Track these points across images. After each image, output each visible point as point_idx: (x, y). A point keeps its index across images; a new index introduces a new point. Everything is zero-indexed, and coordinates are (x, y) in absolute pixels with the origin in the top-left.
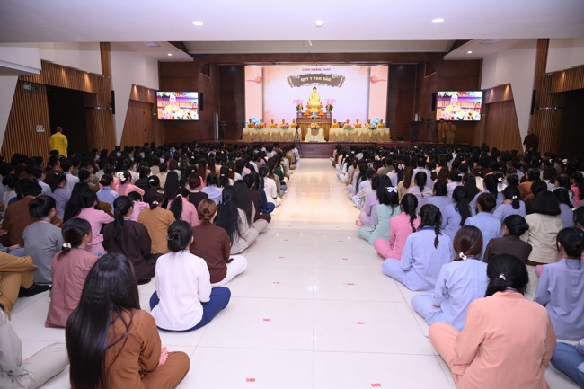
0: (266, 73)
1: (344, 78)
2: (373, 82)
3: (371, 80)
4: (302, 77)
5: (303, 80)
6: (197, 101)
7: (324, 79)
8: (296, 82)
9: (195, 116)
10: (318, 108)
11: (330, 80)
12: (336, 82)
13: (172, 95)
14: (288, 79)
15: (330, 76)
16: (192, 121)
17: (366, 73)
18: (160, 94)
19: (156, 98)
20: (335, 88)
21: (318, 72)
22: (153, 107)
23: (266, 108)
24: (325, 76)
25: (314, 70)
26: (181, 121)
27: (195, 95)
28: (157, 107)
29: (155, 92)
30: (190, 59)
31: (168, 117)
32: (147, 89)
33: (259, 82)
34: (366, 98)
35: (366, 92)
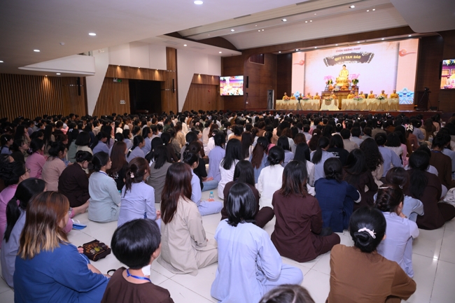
0: (307, 57)
1: (373, 55)
2: (402, 55)
3: (399, 54)
4: (336, 57)
5: (336, 60)
6: (242, 82)
7: (355, 57)
8: (330, 62)
9: (241, 93)
10: (347, 82)
11: (360, 57)
12: (365, 58)
13: (227, 78)
14: (325, 60)
15: (360, 54)
16: (240, 96)
17: (395, 48)
18: (222, 78)
19: (219, 81)
20: (364, 63)
21: (350, 52)
22: (218, 87)
23: (306, 84)
24: (356, 54)
25: (346, 50)
26: (233, 96)
27: (241, 78)
28: (219, 87)
29: (219, 77)
30: (240, 53)
31: (226, 94)
32: (211, 76)
33: (302, 64)
34: (394, 70)
35: (394, 65)
